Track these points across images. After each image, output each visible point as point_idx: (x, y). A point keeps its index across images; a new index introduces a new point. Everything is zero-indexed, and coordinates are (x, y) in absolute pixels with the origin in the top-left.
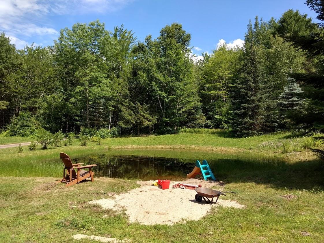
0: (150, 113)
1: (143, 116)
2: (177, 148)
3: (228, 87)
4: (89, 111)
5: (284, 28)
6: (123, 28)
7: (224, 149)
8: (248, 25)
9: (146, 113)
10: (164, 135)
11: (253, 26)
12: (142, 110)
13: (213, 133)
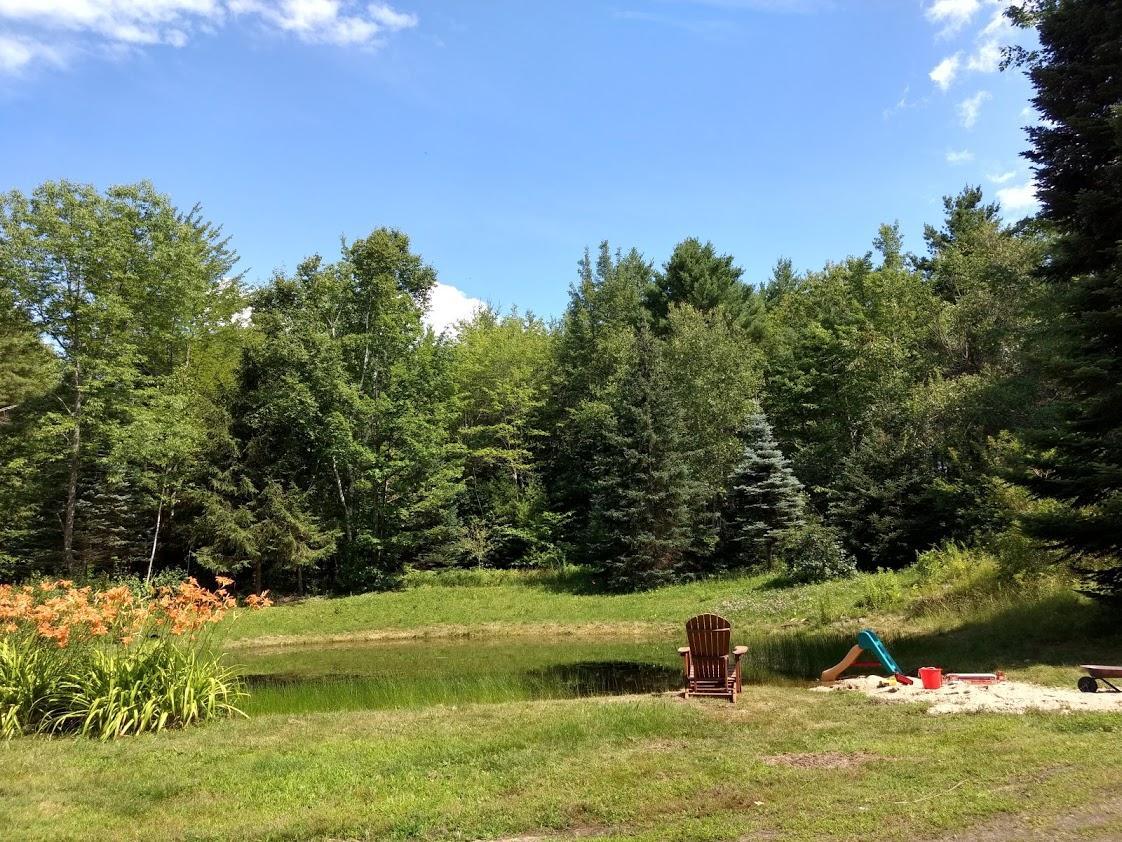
0: (313, 518)
1: (295, 529)
2: (440, 637)
3: (527, 438)
4: (78, 511)
5: (683, 285)
6: (201, 218)
7: (607, 628)
8: (581, 263)
9: (302, 517)
10: (358, 594)
11: (594, 268)
12: (289, 508)
13: (531, 582)
